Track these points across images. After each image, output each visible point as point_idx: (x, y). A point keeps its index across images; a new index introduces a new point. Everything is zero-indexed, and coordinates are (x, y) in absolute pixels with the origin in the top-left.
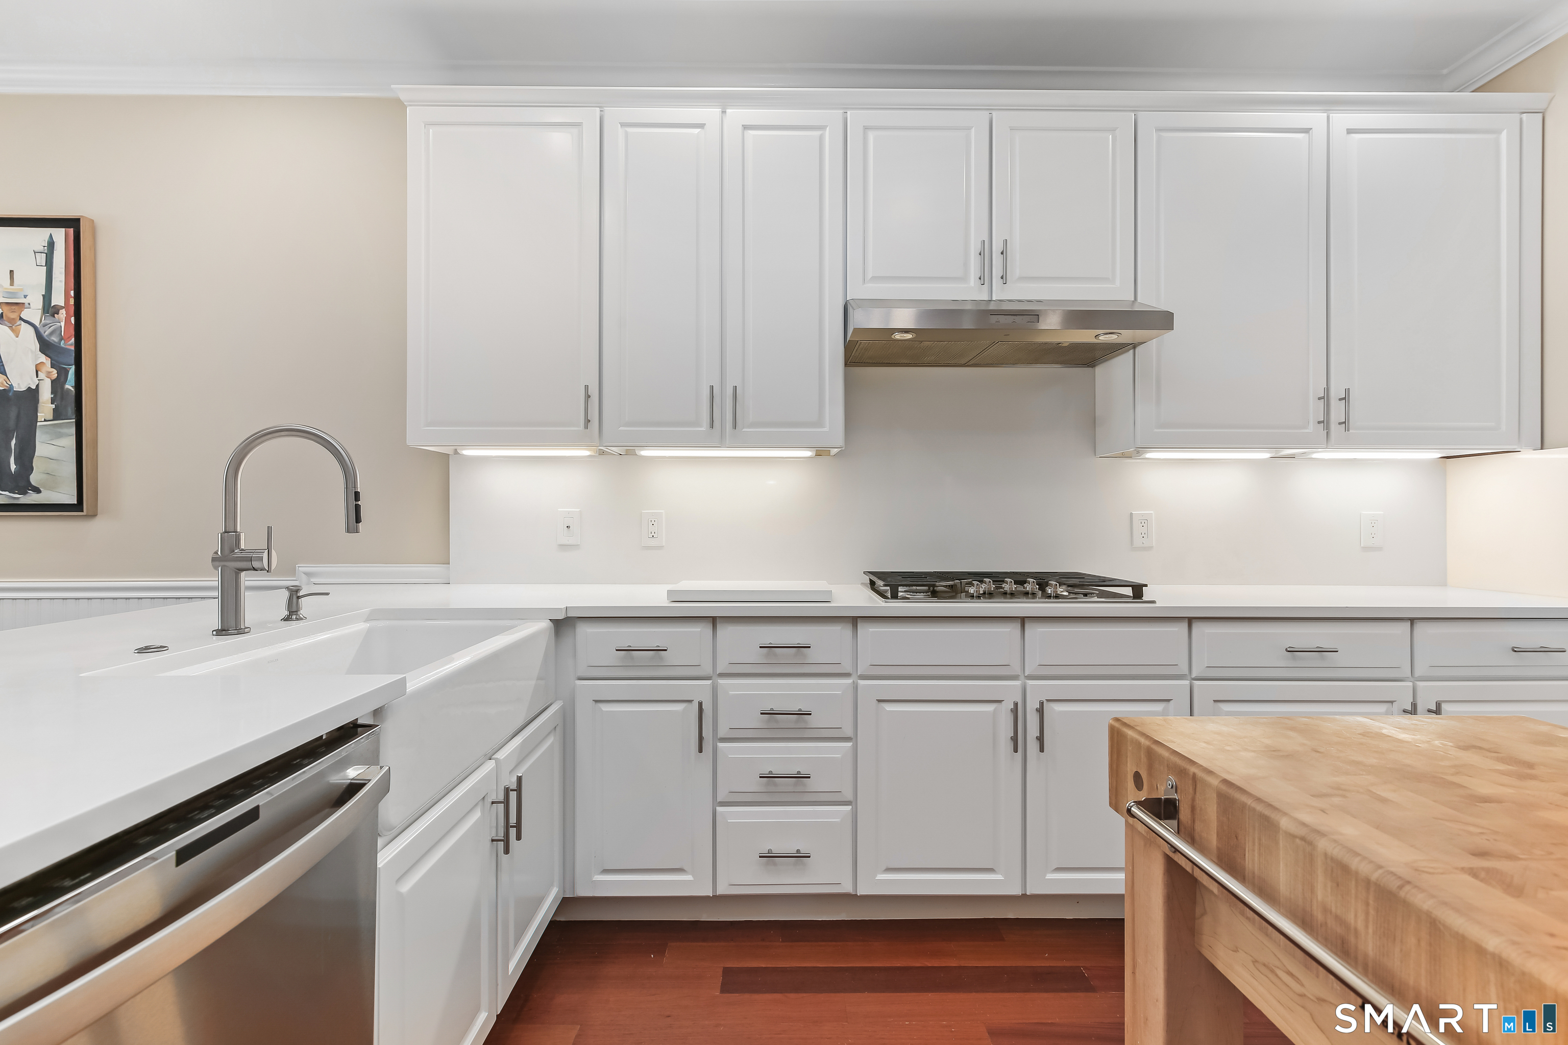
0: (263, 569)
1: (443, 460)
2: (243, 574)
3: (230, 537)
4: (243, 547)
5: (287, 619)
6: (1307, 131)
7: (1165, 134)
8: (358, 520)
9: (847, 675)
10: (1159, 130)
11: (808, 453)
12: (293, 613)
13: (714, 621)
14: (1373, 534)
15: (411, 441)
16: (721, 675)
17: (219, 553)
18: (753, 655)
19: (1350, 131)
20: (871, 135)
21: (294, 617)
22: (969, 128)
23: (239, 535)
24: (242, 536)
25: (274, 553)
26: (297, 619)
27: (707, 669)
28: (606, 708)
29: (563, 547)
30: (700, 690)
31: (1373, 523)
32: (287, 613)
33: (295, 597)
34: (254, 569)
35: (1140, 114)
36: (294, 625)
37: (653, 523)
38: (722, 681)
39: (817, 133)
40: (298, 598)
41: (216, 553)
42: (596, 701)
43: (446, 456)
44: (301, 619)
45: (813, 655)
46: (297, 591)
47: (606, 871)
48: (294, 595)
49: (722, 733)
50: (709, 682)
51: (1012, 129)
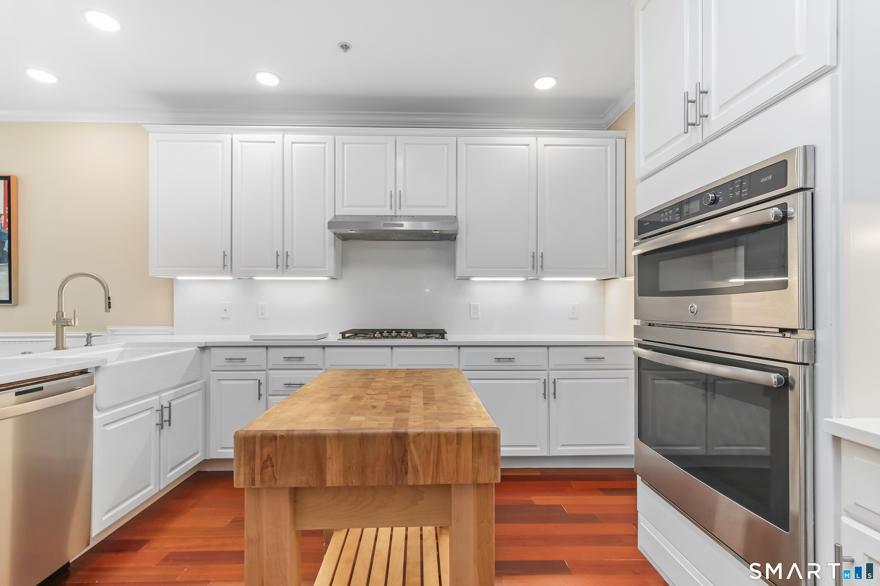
0: (72, 326)
1: (171, 282)
2: (65, 328)
3: (60, 313)
4: (65, 317)
5: (87, 345)
6: (528, 145)
7: (468, 146)
8: (110, 307)
9: (321, 369)
10: (466, 144)
11: (326, 278)
12: (88, 343)
13: (267, 347)
14: (573, 312)
15: (151, 274)
16: (270, 369)
17: (55, 320)
18: (280, 361)
19: (545, 145)
20: (346, 146)
21: (89, 345)
22: (387, 144)
23: (63, 313)
24: (65, 313)
25: (76, 319)
26: (90, 345)
27: (264, 367)
28: (222, 382)
29: (223, 318)
30: (261, 376)
31: (573, 308)
32: (86, 343)
33: (89, 337)
34: (69, 326)
35: (458, 137)
36: (89, 348)
37: (262, 308)
38: (270, 372)
39: (323, 145)
40: (91, 337)
41: (54, 320)
42: (219, 380)
43: (173, 279)
44: (92, 345)
45: (306, 361)
46: (90, 335)
47: (223, 448)
48: (89, 336)
49: (270, 392)
50: (264, 372)
51: (405, 144)
